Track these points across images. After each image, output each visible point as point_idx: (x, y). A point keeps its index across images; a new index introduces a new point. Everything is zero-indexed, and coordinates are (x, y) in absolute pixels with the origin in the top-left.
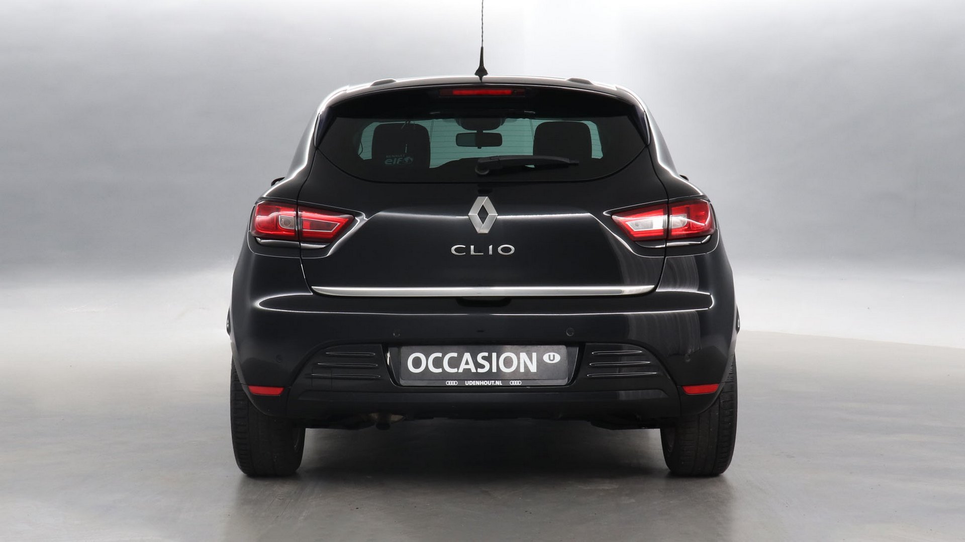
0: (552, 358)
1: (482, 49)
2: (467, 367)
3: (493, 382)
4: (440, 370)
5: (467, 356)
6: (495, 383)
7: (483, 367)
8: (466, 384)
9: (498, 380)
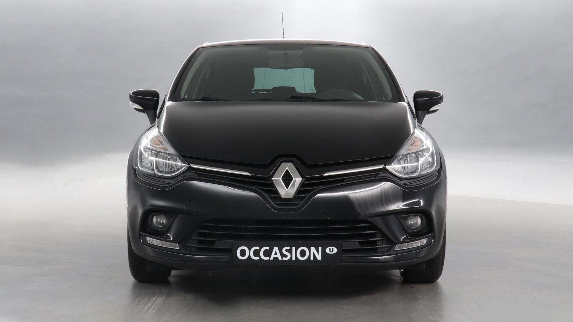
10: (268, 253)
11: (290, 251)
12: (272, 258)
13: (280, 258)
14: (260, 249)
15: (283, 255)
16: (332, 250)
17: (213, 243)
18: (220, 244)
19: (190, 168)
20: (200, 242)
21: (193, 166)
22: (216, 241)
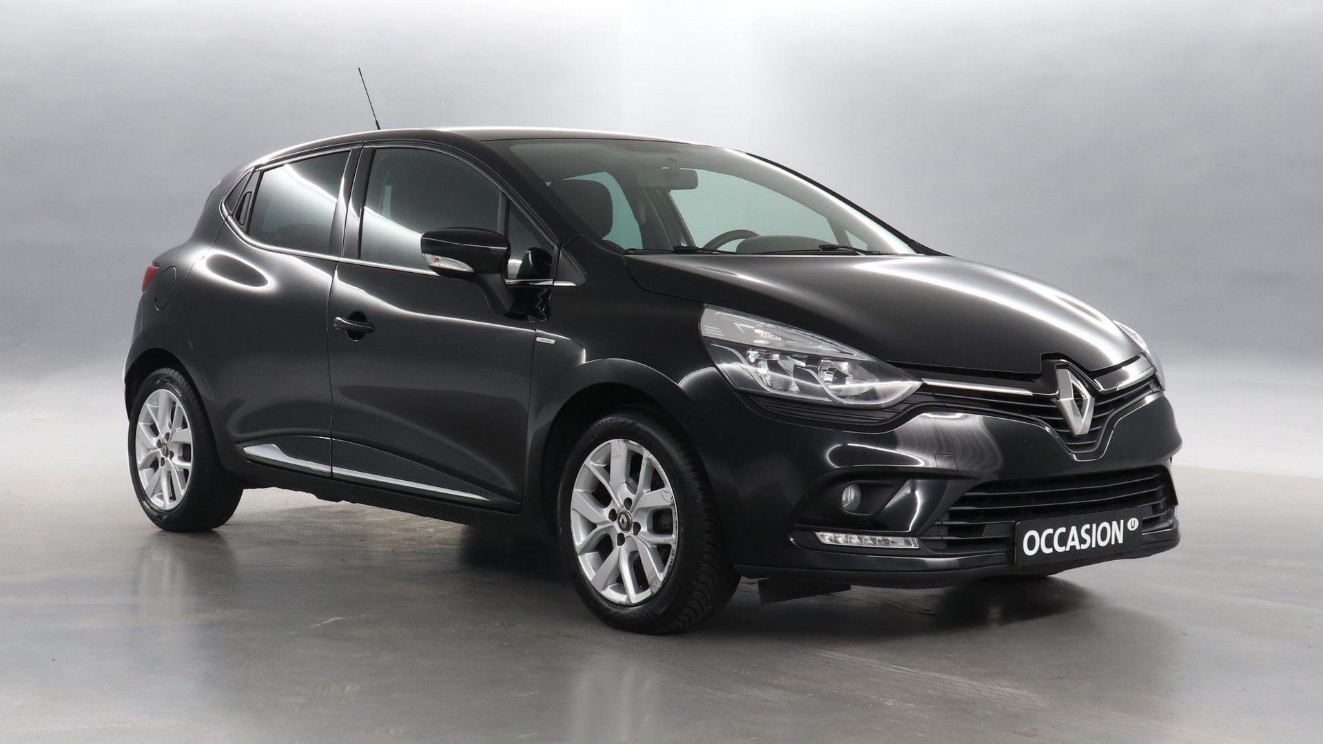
10: (1063, 540)
11: (1089, 532)
12: (1068, 549)
13: (1078, 548)
14: (1054, 532)
15: (1082, 541)
16: (1134, 524)
17: (980, 529)
18: (993, 529)
19: (924, 387)
20: (952, 530)
21: (930, 382)
22: (985, 525)
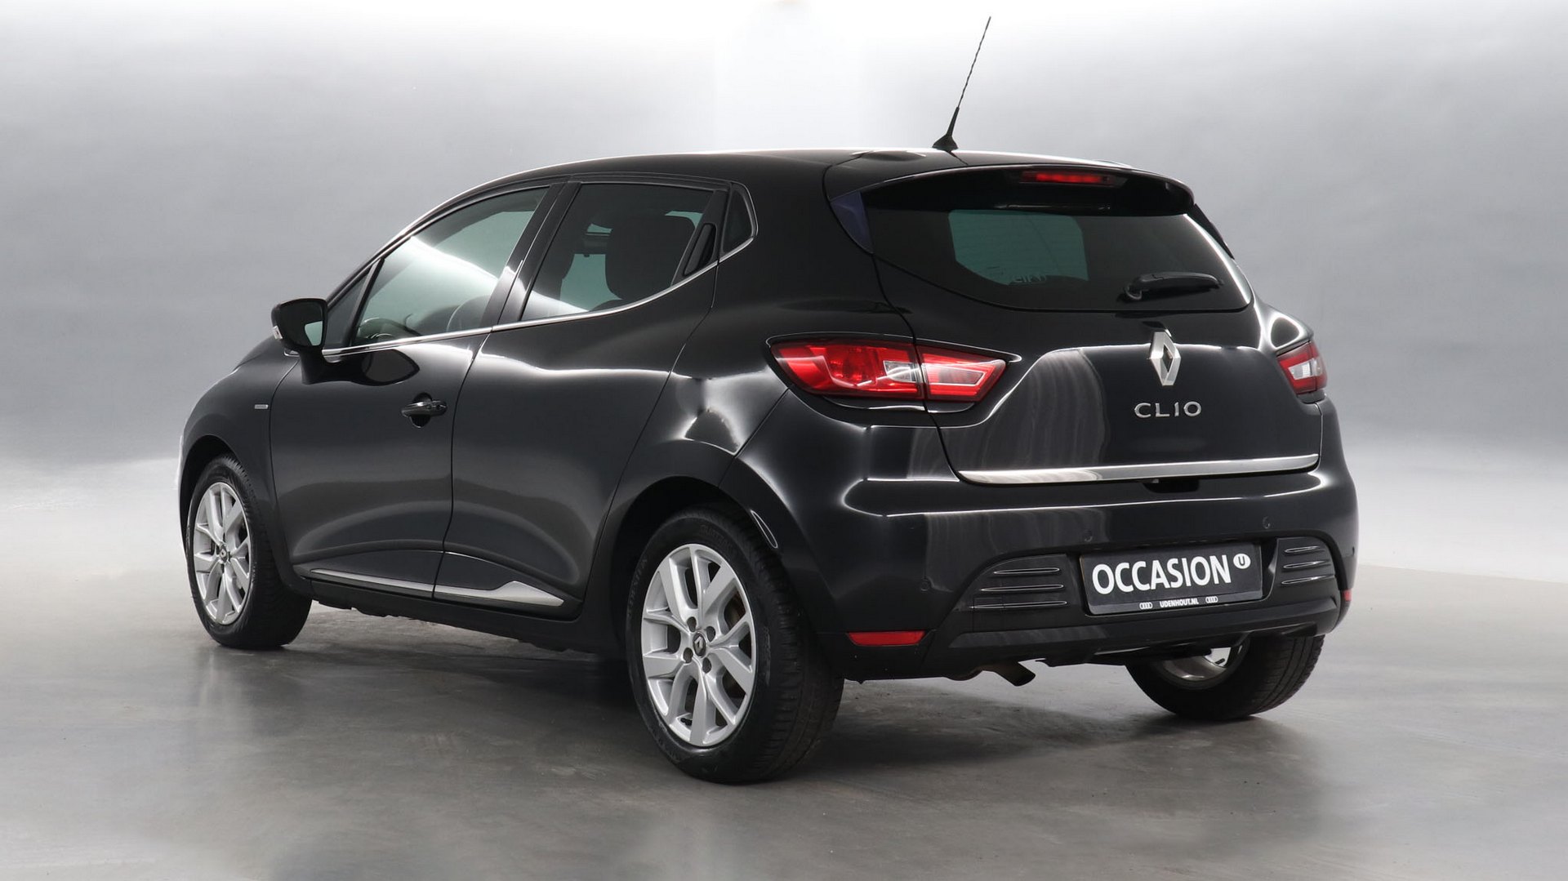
0: (1242, 563)
1: (957, 109)
2: (1159, 581)
3: (1189, 600)
4: (1130, 589)
5: (1156, 565)
6: (1191, 601)
7: (1175, 579)
8: (1162, 606)
9: (1193, 597)
